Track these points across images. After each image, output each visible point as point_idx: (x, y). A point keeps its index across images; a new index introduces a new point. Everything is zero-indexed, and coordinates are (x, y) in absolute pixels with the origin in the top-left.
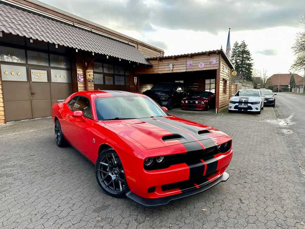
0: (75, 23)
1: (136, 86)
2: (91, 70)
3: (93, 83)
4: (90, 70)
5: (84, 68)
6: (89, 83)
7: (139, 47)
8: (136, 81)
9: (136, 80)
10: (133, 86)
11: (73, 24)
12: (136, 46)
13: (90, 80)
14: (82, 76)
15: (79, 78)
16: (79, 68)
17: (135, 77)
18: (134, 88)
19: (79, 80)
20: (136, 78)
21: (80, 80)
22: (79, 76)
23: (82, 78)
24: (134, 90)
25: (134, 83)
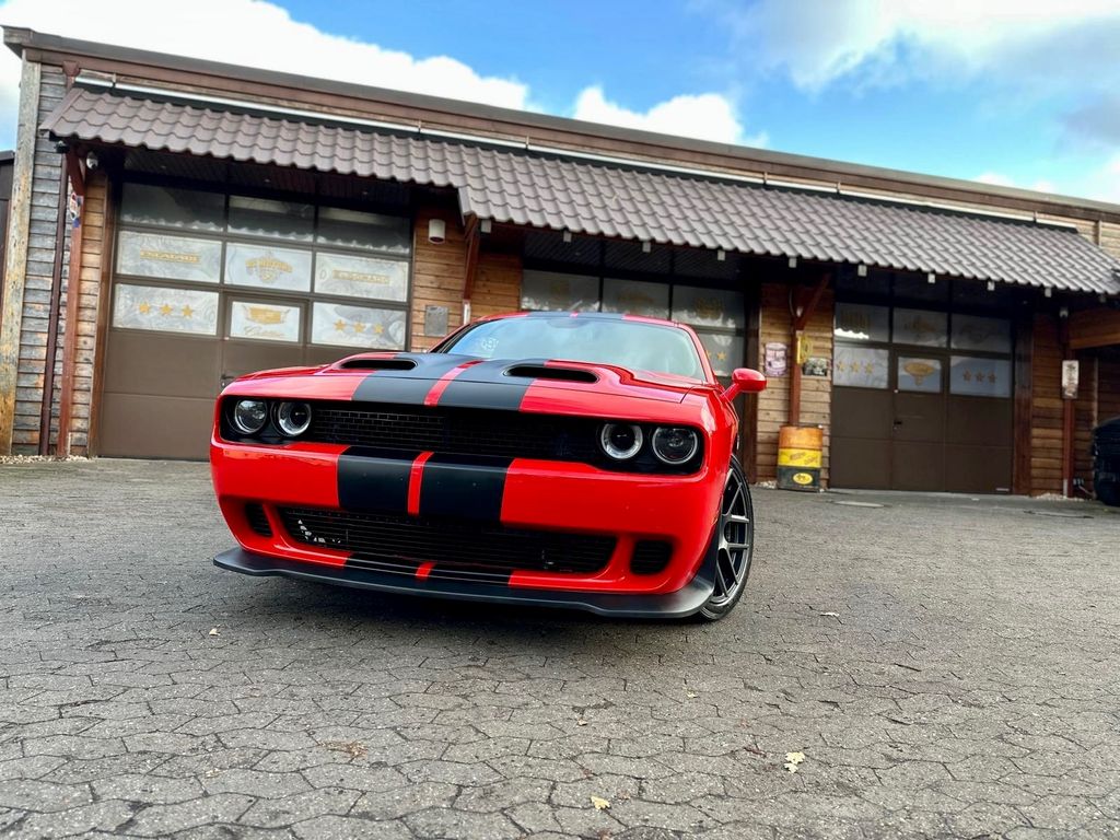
0: (770, 177)
1: (1072, 400)
2: (823, 332)
3: (829, 377)
4: (819, 331)
5: (792, 325)
6: (812, 377)
7: (1101, 229)
8: (1071, 379)
9: (1076, 375)
10: (1058, 404)
11: (763, 179)
12: (1084, 226)
13: (814, 367)
14: (782, 354)
15: (768, 359)
16: (772, 324)
17: (1066, 364)
18: (1064, 409)
19: (768, 367)
20: (1071, 367)
21: (770, 364)
22: (769, 352)
23: (777, 359)
24: (1063, 419)
25: (1061, 389)
